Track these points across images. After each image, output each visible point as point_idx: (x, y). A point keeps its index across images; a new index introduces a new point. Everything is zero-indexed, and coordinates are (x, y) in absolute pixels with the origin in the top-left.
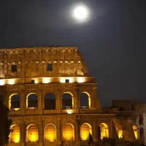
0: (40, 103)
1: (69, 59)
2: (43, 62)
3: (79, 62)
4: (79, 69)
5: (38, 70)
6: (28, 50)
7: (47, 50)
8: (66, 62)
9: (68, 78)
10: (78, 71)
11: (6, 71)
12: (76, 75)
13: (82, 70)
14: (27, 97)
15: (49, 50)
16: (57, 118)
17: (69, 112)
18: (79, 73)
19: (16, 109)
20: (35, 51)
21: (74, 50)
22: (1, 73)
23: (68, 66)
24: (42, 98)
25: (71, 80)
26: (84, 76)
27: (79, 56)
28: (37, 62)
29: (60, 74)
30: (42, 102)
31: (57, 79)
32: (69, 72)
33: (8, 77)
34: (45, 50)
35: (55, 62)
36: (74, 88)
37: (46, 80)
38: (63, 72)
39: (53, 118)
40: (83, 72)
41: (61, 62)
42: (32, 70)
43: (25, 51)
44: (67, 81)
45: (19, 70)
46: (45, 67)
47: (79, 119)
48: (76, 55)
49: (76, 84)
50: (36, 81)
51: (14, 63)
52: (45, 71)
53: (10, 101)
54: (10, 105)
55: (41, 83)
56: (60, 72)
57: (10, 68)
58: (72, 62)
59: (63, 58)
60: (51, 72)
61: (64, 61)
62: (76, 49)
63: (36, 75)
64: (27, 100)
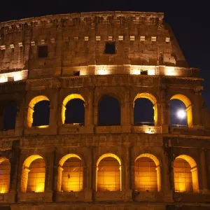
1: (147, 34)
2: (98, 38)
3: (168, 40)
4: (168, 53)
5: (87, 53)
6: (69, 17)
7: (105, 18)
8: (142, 38)
9: (145, 68)
10: (165, 55)
11: (27, 57)
12: (162, 63)
13: (173, 55)
15: (109, 18)
16: (123, 141)
17: (149, 130)
18: (166, 60)
19: (42, 126)
20: (82, 19)
21: (157, 19)
23: (146, 46)
25: (152, 71)
26: (176, 65)
27: (167, 31)
28: (86, 38)
29: (131, 59)
30: (93, 111)
31: (123, 68)
32: (147, 56)
34: (102, 18)
35: (121, 38)
37: (103, 70)
38: (137, 56)
39: (116, 142)
40: (176, 59)
41: (132, 38)
42: (76, 53)
43: (63, 21)
45: (51, 54)
46: (102, 48)
47: (170, 145)
48: (161, 28)
49: (162, 78)
50: (83, 72)
51: (43, 43)
52: (101, 54)
54: (31, 120)
55: (92, 76)
56: (130, 56)
57: (35, 52)
58: (154, 39)
59: (136, 33)
60: (113, 56)
61: (137, 38)
62: (160, 15)
63: (84, 60)
64: (64, 109)
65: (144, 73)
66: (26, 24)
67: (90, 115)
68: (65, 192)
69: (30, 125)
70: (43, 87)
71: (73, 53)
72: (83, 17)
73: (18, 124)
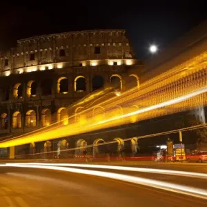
0: (87, 86)
1: (117, 42)
2: (91, 45)
3: (128, 44)
4: (128, 52)
5: (85, 53)
6: (76, 34)
8: (114, 44)
9: (115, 61)
10: (126, 53)
11: (54, 56)
12: (125, 58)
13: (130, 53)
14: (75, 80)
15: (97, 34)
18: (127, 56)
19: (65, 93)
22: (50, 58)
23: (116, 48)
24: (90, 80)
25: (119, 62)
26: (132, 58)
27: (127, 39)
28: (85, 45)
29: (108, 56)
30: (90, 84)
31: (105, 61)
32: (116, 54)
33: (56, 61)
34: (93, 34)
35: (103, 44)
36: (122, 70)
37: (94, 63)
38: (111, 55)
40: (132, 55)
41: (109, 44)
43: (72, 35)
44: (115, 63)
45: (67, 54)
46: (93, 51)
48: (124, 38)
49: (124, 66)
50: (84, 64)
51: (62, 48)
52: (93, 54)
53: (59, 85)
54: (59, 89)
55: (89, 66)
56: (108, 54)
57: (58, 53)
58: (120, 44)
59: (110, 41)
60: (99, 55)
61: (112, 44)
62: (123, 31)
64: (75, 83)
66: (52, 37)
69: (59, 92)
70: (64, 73)
71: (78, 53)
72: (82, 33)
73: (53, 91)
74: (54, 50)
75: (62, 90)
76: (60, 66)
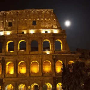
0: (27, 47)
1: (47, 17)
2: (30, 19)
3: (55, 19)
4: (55, 24)
5: (26, 25)
6: (19, 11)
7: (32, 12)
8: (46, 19)
9: (46, 30)
10: (54, 25)
11: (5, 26)
12: (53, 28)
13: (57, 25)
14: (19, 43)
15: (34, 12)
16: (39, 57)
17: (48, 53)
20: (24, 12)
21: (51, 12)
22: (2, 28)
23: (47, 22)
24: (29, 43)
25: (49, 31)
27: (54, 16)
28: (26, 20)
29: (41, 27)
30: (29, 46)
31: (39, 31)
32: (47, 26)
33: (6, 30)
35: (38, 19)
36: (51, 37)
37: (32, 32)
38: (44, 26)
39: (37, 57)
40: (57, 26)
41: (42, 19)
42: (22, 25)
43: (17, 12)
45: (13, 25)
46: (31, 23)
47: (55, 57)
48: (52, 15)
49: (52, 34)
50: (25, 32)
51: (10, 21)
52: (31, 25)
53: (7, 46)
54: (7, 49)
55: (28, 34)
56: (41, 26)
57: (7, 24)
58: (50, 19)
59: (43, 17)
60: (35, 26)
61: (44, 19)
62: (52, 10)
63: (25, 28)
64: (19, 45)
65: (46, 32)
66: (3, 13)
67: (28, 48)
68: (21, 73)
69: (7, 51)
70: (11, 38)
71: (21, 25)
72: (24, 11)
73: (3, 50)
74: (5, 22)
75: (9, 50)
76: (8, 33)
